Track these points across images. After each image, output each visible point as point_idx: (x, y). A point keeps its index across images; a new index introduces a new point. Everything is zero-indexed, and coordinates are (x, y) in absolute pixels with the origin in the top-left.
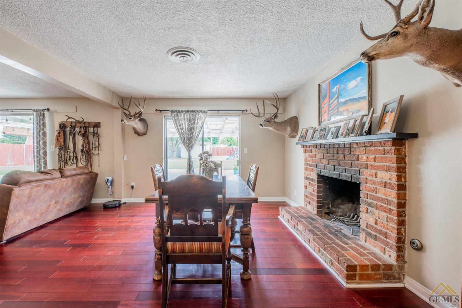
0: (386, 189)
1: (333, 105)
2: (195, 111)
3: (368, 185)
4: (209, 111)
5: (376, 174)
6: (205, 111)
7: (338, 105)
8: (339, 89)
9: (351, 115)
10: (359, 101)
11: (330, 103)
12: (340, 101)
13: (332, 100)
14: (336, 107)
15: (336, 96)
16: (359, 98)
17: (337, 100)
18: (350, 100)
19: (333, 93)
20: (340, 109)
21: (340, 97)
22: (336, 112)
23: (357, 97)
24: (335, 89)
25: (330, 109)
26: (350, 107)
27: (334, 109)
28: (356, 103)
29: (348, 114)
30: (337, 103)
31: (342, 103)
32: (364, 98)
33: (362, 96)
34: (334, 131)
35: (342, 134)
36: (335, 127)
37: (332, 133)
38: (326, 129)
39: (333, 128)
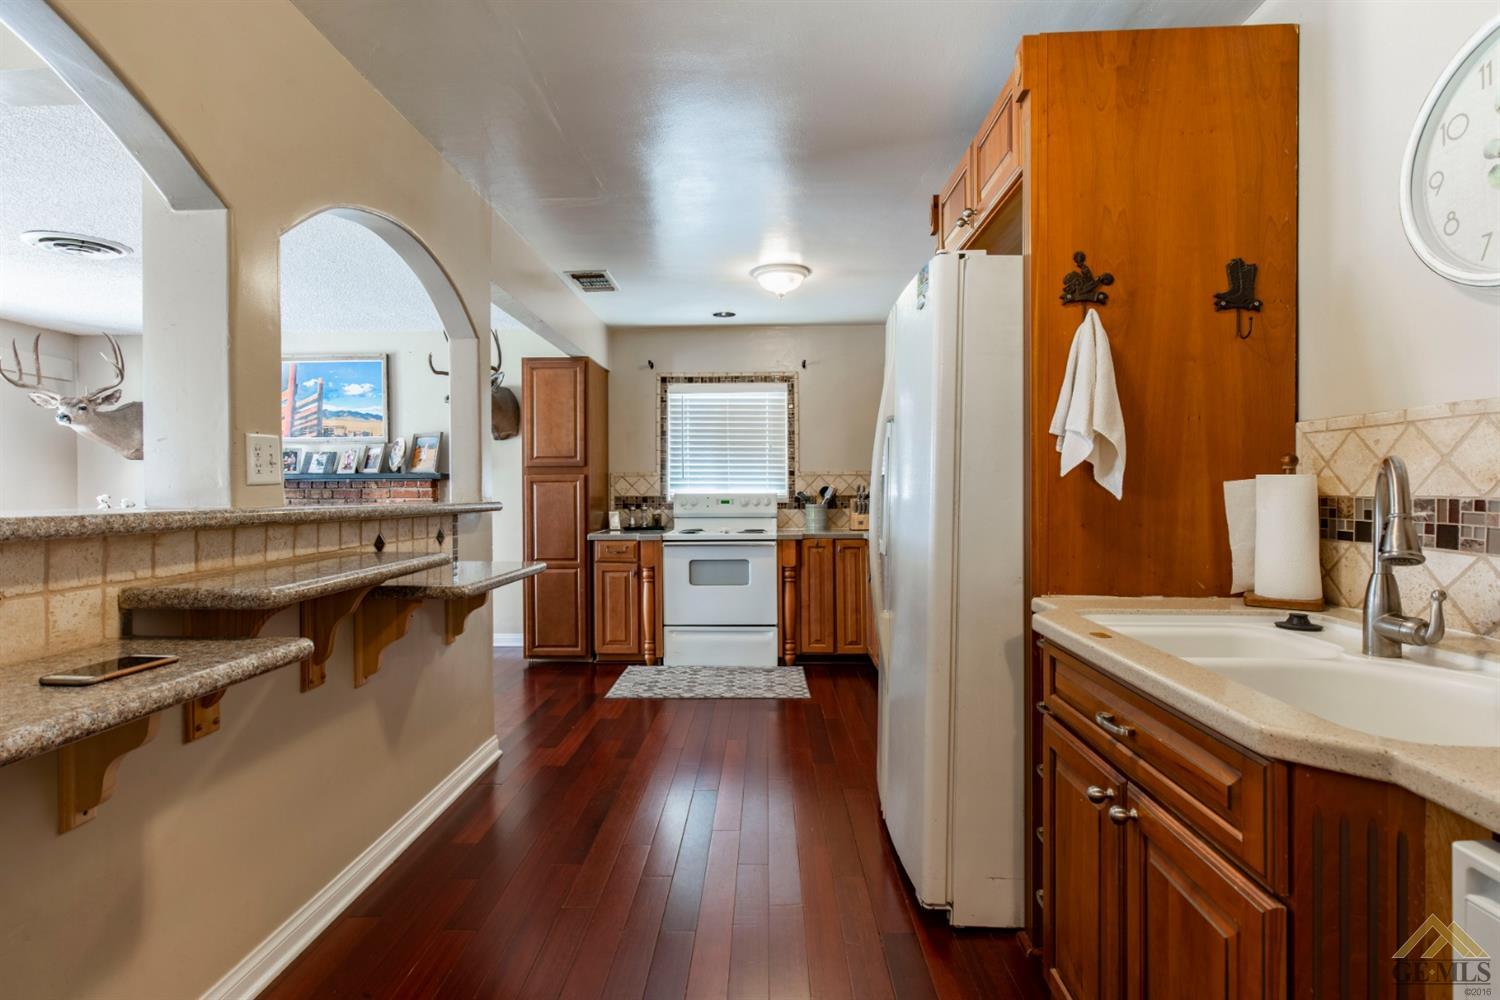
1: (306, 410)
7: (320, 413)
8: (321, 385)
9: (351, 437)
10: (366, 416)
11: (298, 404)
12: (324, 407)
13: (304, 402)
14: (315, 416)
15: (316, 396)
16: (368, 414)
17: (316, 404)
18: (351, 413)
19: (306, 389)
20: (327, 423)
21: (324, 401)
22: (314, 425)
23: (364, 413)
24: (310, 383)
25: (297, 416)
26: (352, 424)
27: (310, 418)
28: (362, 419)
29: (346, 435)
30: (316, 410)
31: (330, 412)
32: (378, 417)
33: (374, 413)
34: (324, 459)
35: (346, 467)
36: (324, 453)
37: (319, 463)
38: (296, 454)
39: (318, 453)
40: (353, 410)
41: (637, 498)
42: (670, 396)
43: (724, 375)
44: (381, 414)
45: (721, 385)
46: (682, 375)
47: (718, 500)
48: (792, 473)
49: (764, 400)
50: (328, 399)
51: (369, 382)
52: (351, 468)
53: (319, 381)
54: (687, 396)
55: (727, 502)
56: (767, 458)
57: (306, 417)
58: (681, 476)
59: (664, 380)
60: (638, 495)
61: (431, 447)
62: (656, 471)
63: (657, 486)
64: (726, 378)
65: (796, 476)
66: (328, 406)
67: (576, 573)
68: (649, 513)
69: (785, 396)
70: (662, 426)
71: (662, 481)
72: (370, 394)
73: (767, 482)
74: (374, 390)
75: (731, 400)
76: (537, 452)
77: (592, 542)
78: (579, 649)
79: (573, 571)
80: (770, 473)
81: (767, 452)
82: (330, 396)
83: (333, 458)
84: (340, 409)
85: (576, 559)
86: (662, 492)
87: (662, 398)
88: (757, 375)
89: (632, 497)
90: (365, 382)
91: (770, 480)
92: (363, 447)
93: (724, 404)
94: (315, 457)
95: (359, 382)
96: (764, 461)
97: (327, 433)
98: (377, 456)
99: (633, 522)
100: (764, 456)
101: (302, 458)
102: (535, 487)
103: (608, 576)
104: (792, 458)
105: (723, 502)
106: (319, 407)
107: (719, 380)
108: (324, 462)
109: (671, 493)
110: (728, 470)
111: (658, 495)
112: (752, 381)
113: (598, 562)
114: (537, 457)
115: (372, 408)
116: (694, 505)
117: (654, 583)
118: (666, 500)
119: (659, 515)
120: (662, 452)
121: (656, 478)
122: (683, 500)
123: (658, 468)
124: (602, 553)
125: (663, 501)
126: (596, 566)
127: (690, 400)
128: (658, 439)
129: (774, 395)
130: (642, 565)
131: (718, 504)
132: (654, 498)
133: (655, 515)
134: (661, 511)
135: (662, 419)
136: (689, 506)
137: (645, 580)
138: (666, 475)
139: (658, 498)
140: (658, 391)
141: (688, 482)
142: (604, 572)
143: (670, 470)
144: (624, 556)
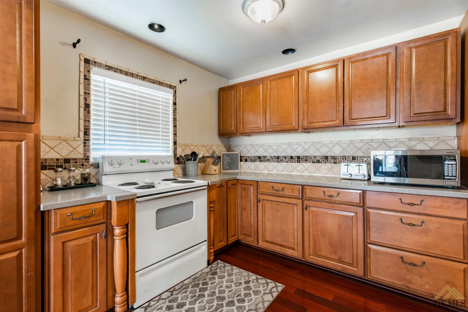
41: (57, 160)
42: (93, 76)
43: (136, 73)
45: (134, 80)
46: (104, 63)
47: (138, 161)
48: (175, 143)
49: (159, 97)
54: (108, 80)
55: (145, 161)
56: (160, 133)
58: (103, 142)
59: (87, 61)
60: (58, 157)
62: (79, 136)
63: (81, 149)
65: (177, 146)
68: (77, 173)
69: (171, 97)
70: (86, 99)
71: (85, 146)
73: (160, 149)
75: (139, 92)
77: (47, 211)
80: (162, 143)
81: (161, 130)
85: (19, 238)
86: (85, 154)
87: (85, 76)
88: (157, 80)
89: (52, 159)
91: (162, 147)
96: (159, 135)
99: (59, 182)
100: (159, 131)
103: (70, 246)
104: (175, 134)
105: (141, 161)
107: (132, 75)
109: (95, 155)
111: (83, 156)
113: (57, 232)
116: (120, 164)
117: (127, 238)
118: (92, 160)
119: (87, 174)
120: (85, 121)
121: (79, 143)
122: (112, 161)
123: (82, 134)
124: (61, 223)
125: (88, 162)
126: (52, 237)
127: (110, 84)
128: (82, 110)
129: (165, 95)
130: (113, 224)
131: (138, 163)
132: (79, 159)
133: (82, 174)
134: (88, 170)
135: (85, 93)
136: (116, 165)
137: (117, 238)
138: (88, 140)
139: (82, 159)
140: (82, 69)
141: (107, 147)
142: (64, 243)
143: (92, 137)
144: (92, 219)
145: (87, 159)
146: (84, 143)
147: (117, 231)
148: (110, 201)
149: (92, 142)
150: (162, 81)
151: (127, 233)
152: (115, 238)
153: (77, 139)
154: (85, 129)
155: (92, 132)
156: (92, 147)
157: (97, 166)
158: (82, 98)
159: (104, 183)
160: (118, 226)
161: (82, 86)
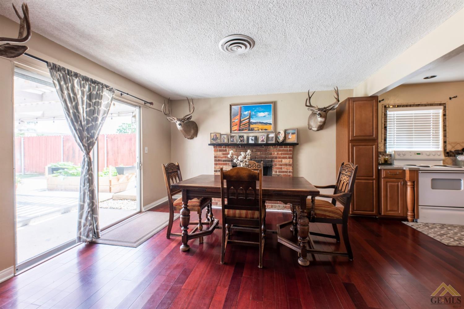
0: (288, 167)
1: (245, 122)
2: (98, 84)
3: (277, 166)
4: (117, 90)
5: (282, 160)
6: (112, 88)
7: (250, 123)
8: (250, 113)
9: (260, 131)
10: (266, 124)
11: (242, 120)
12: (251, 121)
13: (244, 119)
14: (248, 124)
15: (248, 117)
16: (266, 123)
17: (248, 120)
18: (260, 123)
19: (244, 115)
20: (252, 126)
21: (251, 119)
22: (247, 127)
23: (265, 122)
24: (246, 113)
25: (241, 124)
26: (260, 126)
27: (246, 125)
28: (265, 125)
29: (259, 130)
30: (248, 122)
31: (253, 123)
32: (270, 124)
33: (269, 122)
34: (253, 138)
35: (262, 141)
36: (253, 136)
37: (252, 140)
38: (243, 137)
39: (251, 136)
40: (261, 122)
42: (388, 113)
43: (413, 104)
44: (272, 123)
45: (411, 108)
46: (394, 104)
47: (415, 153)
48: (445, 142)
49: (430, 113)
50: (252, 118)
51: (267, 112)
52: (264, 141)
53: (249, 112)
54: (396, 113)
55: (420, 154)
57: (244, 124)
58: (393, 144)
59: (385, 107)
61: (293, 134)
62: (382, 142)
63: (382, 148)
64: (414, 105)
65: (447, 144)
66: (252, 120)
67: (373, 182)
68: (382, 158)
69: (441, 111)
70: (385, 125)
71: (384, 146)
72: (267, 116)
74: (269, 114)
75: (415, 114)
76: (355, 134)
77: (381, 170)
78: (374, 212)
79: (372, 181)
81: (431, 136)
82: (253, 117)
83: (256, 138)
84: (257, 121)
85: (373, 177)
86: (384, 150)
87: (385, 114)
88: (428, 103)
90: (265, 112)
92: (266, 135)
93: (412, 115)
94: (250, 138)
95: (263, 112)
97: (252, 129)
98: (273, 137)
101: (245, 138)
102: (355, 148)
103: (389, 184)
104: (445, 136)
105: (417, 154)
106: (249, 121)
107: (410, 106)
108: (254, 139)
109: (389, 150)
110: (414, 141)
111: (383, 151)
112: (426, 106)
113: (384, 178)
114: (355, 136)
115: (268, 121)
116: (404, 155)
117: (414, 188)
118: (388, 153)
119: (387, 159)
120: (384, 134)
121: (382, 145)
122: (399, 153)
123: (383, 141)
124: (386, 175)
125: (386, 153)
126: (382, 180)
127: (396, 114)
128: (383, 130)
129: (435, 111)
130: (406, 180)
131: (415, 155)
132: (382, 152)
133: (384, 159)
134: (387, 157)
135: (385, 122)
136: (402, 155)
137: (409, 186)
138: (386, 143)
139: (383, 152)
140: (383, 111)
141: (395, 146)
142: (386, 182)
143: (388, 141)
144: (397, 176)
145: (385, 152)
146: (384, 145)
147: (409, 183)
148: (405, 170)
149: (387, 144)
150: (433, 103)
151: (414, 185)
152: (407, 186)
153: (381, 143)
154: (384, 138)
155: (387, 139)
156: (387, 146)
157: (390, 155)
158: (383, 124)
159: (395, 164)
160: (409, 181)
161: (383, 119)
